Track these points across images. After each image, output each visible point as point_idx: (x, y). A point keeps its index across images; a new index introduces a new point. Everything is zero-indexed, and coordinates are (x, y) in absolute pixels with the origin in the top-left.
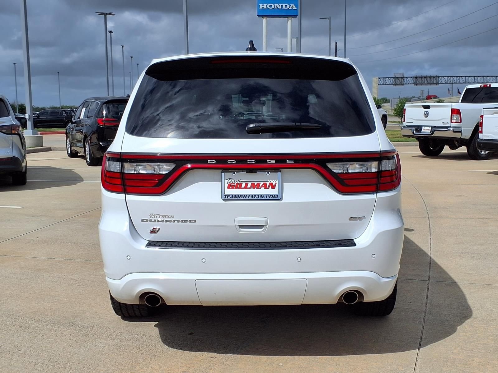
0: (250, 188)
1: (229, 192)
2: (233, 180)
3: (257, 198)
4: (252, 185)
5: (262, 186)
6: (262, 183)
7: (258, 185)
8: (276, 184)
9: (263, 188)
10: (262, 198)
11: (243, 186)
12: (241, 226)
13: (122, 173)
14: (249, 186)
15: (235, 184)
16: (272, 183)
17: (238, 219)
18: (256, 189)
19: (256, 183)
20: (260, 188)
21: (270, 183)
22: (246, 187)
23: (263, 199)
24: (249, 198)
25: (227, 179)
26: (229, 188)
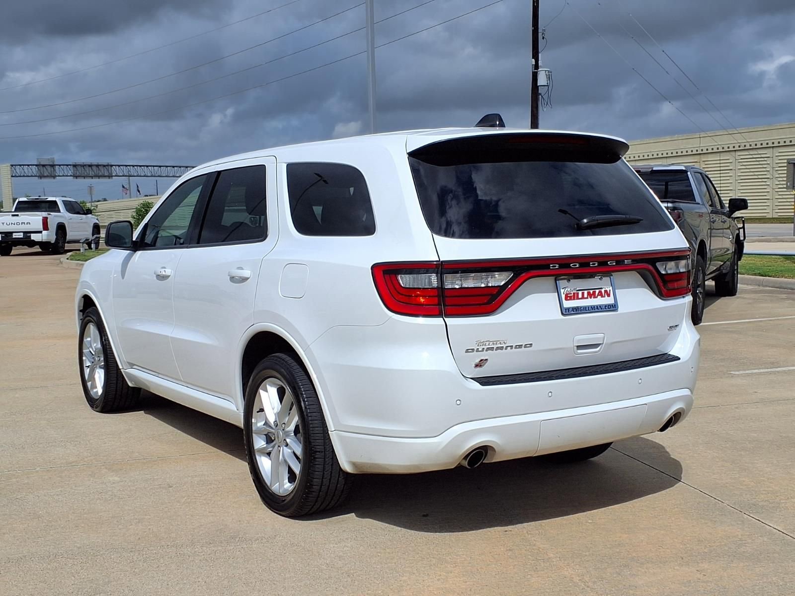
0: (587, 298)
1: (568, 304)
2: (569, 289)
3: (597, 310)
4: (589, 293)
5: (598, 295)
6: (597, 291)
7: (594, 293)
8: (610, 290)
9: (599, 297)
10: (601, 309)
11: (580, 296)
12: (579, 347)
13: (441, 289)
14: (586, 296)
15: (571, 294)
16: (607, 291)
17: (577, 338)
18: (594, 298)
19: (591, 291)
20: (597, 297)
21: (605, 291)
22: (583, 298)
23: (603, 310)
24: (589, 310)
25: (563, 289)
26: (566, 299)
